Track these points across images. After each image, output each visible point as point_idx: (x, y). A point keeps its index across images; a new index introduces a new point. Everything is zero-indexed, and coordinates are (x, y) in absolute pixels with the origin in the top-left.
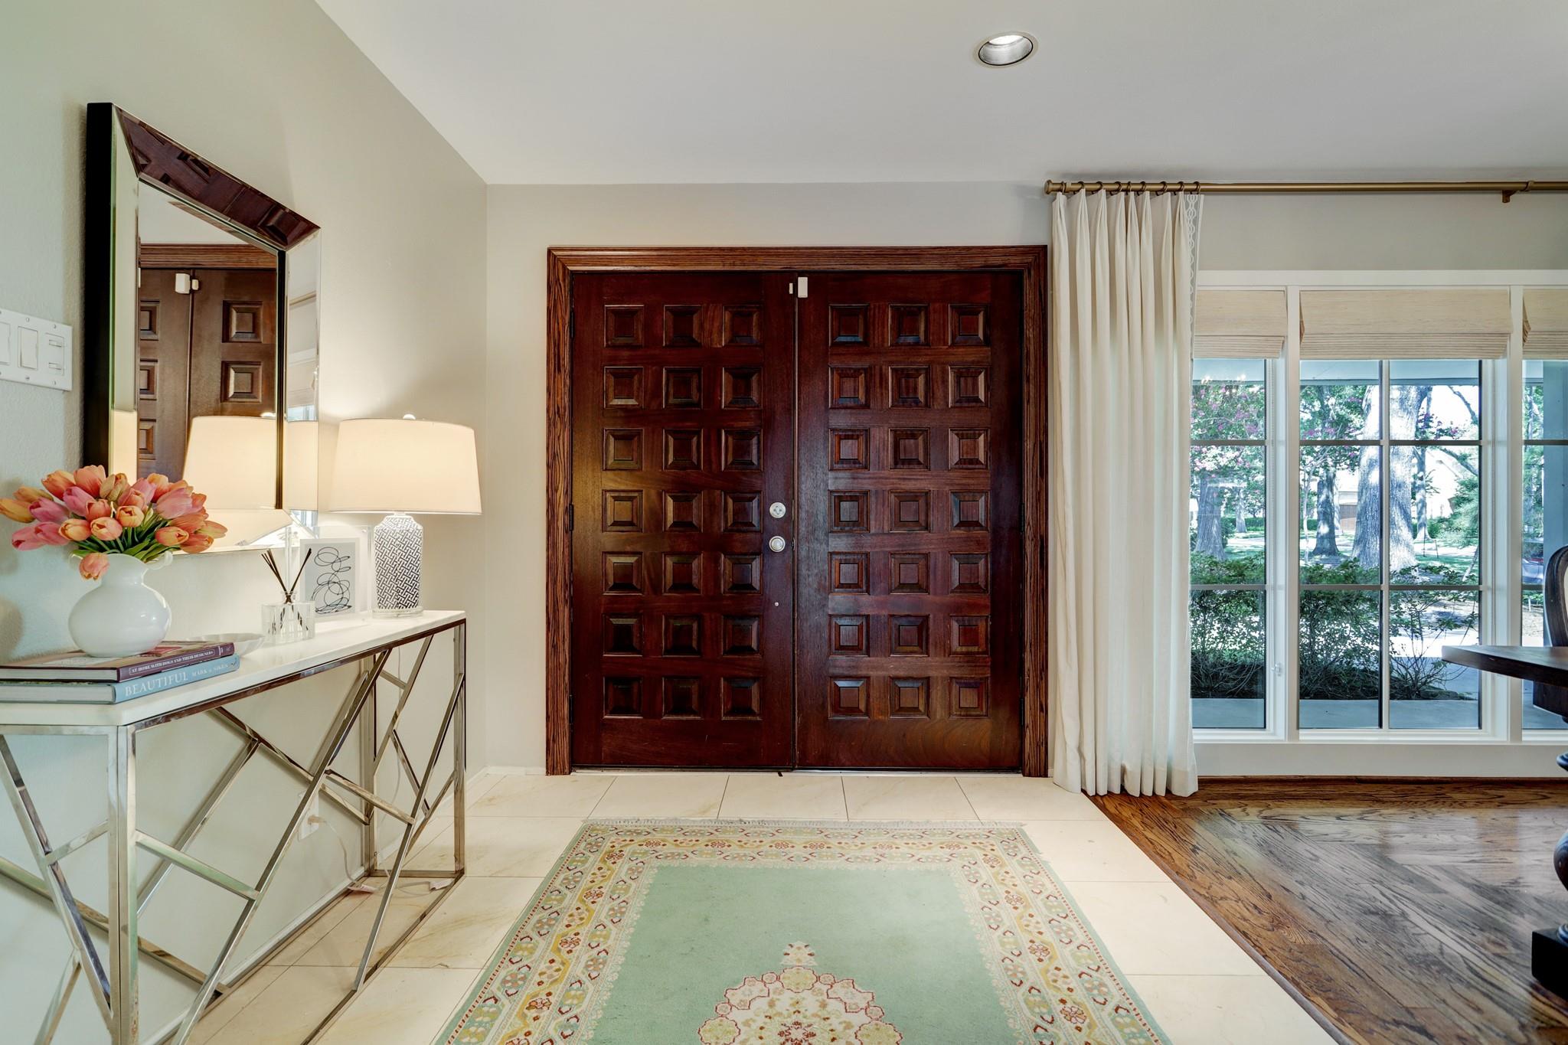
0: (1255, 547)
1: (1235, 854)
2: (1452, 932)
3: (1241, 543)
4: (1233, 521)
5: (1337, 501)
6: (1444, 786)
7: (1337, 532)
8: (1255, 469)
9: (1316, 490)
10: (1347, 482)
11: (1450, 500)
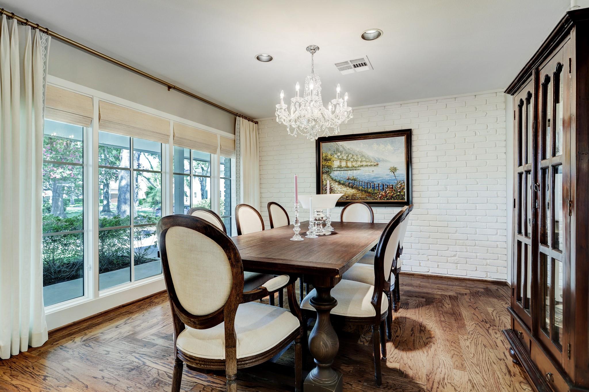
0: (78, 210)
1: (69, 369)
2: (161, 362)
3: (73, 210)
4: (69, 200)
5: (110, 192)
6: (152, 298)
7: (110, 204)
8: (78, 179)
9: (103, 188)
10: (114, 185)
11: (145, 193)
